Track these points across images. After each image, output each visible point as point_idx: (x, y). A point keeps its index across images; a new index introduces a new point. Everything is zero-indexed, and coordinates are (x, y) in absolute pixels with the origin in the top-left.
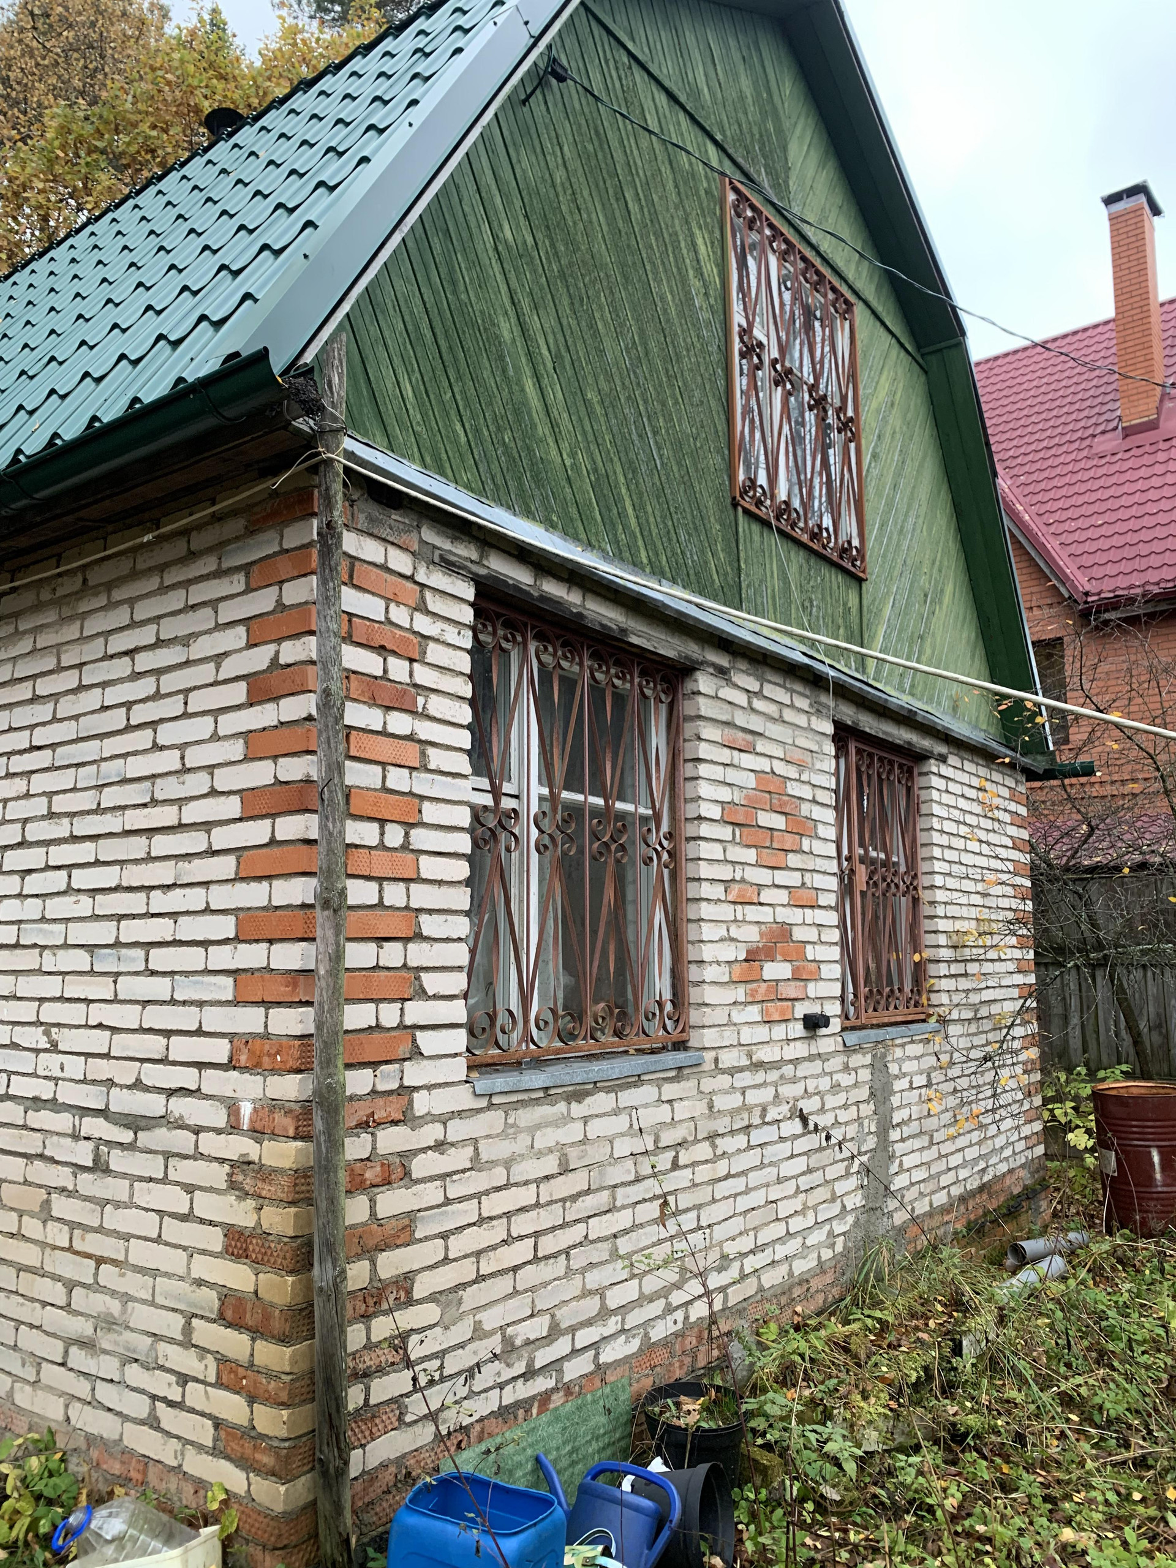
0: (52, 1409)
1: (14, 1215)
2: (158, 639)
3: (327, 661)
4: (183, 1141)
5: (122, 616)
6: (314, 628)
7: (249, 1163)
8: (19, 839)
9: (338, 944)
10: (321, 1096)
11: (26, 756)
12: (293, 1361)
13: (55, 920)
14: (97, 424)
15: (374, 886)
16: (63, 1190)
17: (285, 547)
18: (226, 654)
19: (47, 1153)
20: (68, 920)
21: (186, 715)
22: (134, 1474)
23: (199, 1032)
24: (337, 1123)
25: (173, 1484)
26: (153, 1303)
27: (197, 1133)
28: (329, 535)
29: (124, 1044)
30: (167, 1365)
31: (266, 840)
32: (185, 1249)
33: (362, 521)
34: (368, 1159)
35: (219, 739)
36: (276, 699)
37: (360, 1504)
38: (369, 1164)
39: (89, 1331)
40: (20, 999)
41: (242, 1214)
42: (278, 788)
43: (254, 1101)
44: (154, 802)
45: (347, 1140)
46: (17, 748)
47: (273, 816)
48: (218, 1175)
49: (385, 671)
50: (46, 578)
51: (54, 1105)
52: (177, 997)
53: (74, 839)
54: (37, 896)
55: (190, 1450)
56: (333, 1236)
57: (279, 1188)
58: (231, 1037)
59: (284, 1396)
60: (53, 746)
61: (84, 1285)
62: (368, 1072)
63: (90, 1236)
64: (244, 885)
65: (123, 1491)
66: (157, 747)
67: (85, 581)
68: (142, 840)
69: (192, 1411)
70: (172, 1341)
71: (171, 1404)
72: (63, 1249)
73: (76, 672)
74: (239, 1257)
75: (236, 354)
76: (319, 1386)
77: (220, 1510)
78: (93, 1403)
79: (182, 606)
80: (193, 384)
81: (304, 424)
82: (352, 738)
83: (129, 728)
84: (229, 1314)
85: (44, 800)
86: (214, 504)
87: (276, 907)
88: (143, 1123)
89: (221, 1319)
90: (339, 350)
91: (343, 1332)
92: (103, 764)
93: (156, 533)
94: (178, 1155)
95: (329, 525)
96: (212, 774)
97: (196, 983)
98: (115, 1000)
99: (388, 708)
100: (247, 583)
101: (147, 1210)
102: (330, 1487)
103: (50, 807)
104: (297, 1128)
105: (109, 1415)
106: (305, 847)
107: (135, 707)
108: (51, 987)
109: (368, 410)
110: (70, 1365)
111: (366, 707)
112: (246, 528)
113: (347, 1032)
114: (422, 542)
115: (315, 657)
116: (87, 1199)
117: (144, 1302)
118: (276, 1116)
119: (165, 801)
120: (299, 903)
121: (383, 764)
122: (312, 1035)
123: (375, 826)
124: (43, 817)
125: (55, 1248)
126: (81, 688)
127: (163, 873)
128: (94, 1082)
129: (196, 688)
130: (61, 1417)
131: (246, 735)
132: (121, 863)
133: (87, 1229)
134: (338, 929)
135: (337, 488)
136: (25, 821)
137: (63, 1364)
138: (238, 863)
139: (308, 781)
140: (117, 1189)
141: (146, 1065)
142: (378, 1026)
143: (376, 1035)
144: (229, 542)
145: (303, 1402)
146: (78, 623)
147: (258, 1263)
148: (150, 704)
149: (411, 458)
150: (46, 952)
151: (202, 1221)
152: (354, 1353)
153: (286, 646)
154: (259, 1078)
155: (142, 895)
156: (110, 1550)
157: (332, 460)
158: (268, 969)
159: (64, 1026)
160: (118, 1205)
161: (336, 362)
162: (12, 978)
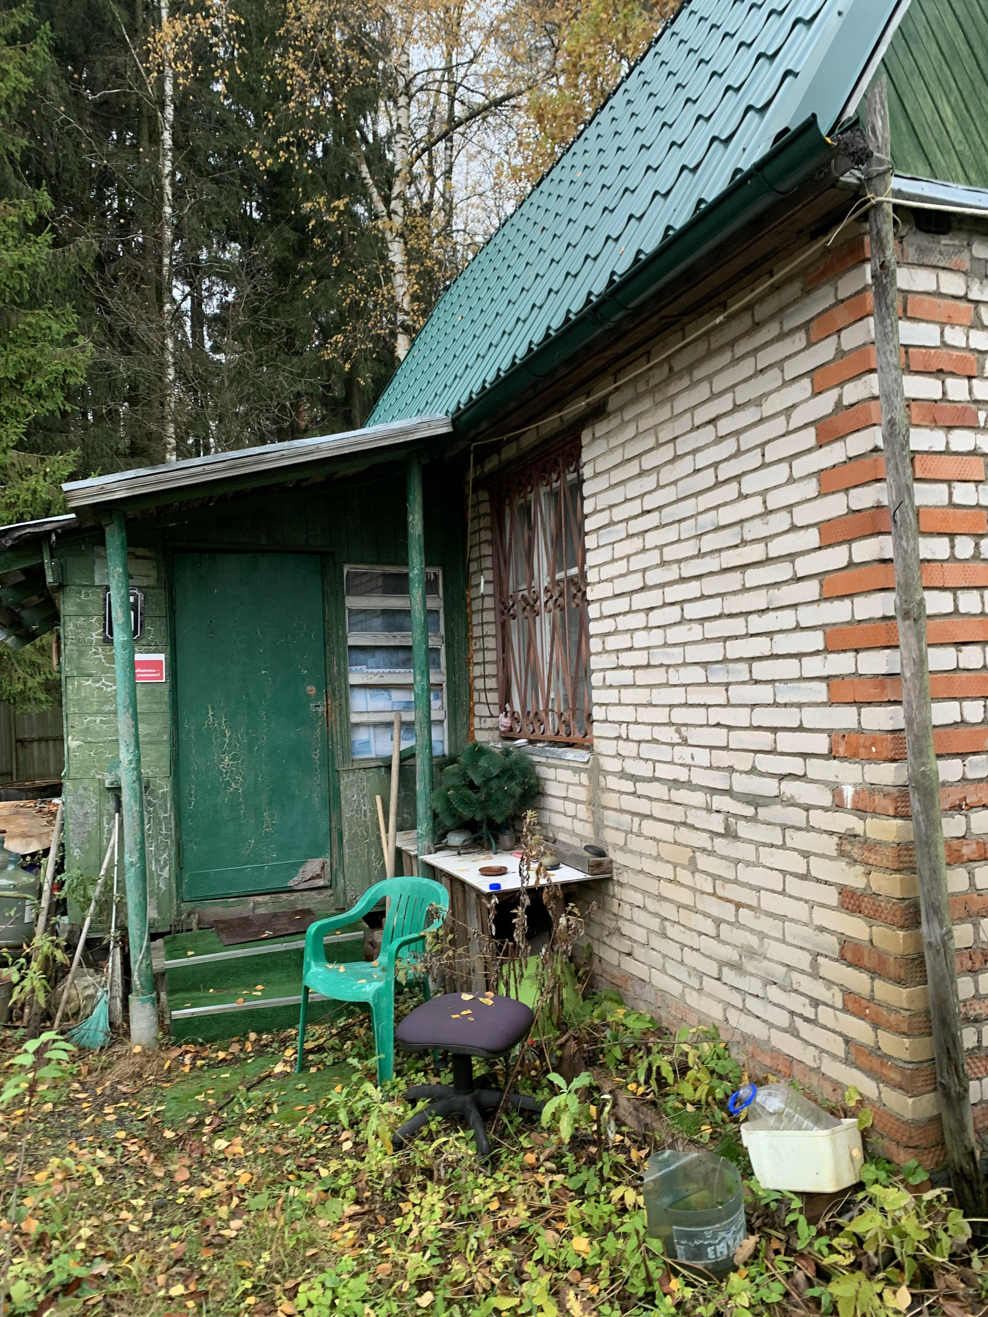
0: (715, 1012)
1: (670, 867)
2: (735, 405)
3: (888, 395)
4: (796, 816)
5: (703, 392)
6: (873, 367)
7: (855, 836)
8: (641, 585)
9: (920, 650)
10: (916, 781)
11: (640, 519)
12: (910, 1000)
13: (675, 645)
14: (671, 232)
15: (949, 595)
16: (704, 850)
17: (840, 297)
18: (794, 406)
19: (689, 821)
20: (685, 643)
21: (764, 465)
22: (781, 1067)
23: (800, 729)
24: (933, 805)
25: (814, 1081)
26: (784, 941)
27: (807, 810)
28: (884, 273)
29: (740, 739)
30: (800, 990)
31: (845, 564)
32: (806, 902)
33: (912, 254)
34: (963, 837)
35: (795, 481)
36: (843, 437)
37: (981, 1126)
38: (965, 841)
39: (736, 957)
40: (655, 706)
41: (854, 878)
42: (851, 516)
43: (854, 785)
44: (744, 543)
45: (944, 821)
46: (633, 514)
47: (849, 542)
48: (830, 845)
49: (944, 393)
50: (641, 374)
51: (688, 785)
52: (779, 700)
53: (683, 580)
54: (659, 627)
55: (826, 1058)
56: (938, 900)
57: (887, 857)
58: (830, 732)
59: (904, 1027)
60: (659, 508)
61: (728, 922)
62: (958, 761)
63: (729, 886)
64: (828, 604)
65: (775, 1079)
66: (742, 496)
67: (671, 369)
68: (737, 575)
69: (824, 1027)
70: (803, 972)
71: (807, 1020)
72: (709, 894)
73: (671, 445)
74: (853, 911)
75: (786, 130)
76: (935, 1024)
77: (857, 1107)
78: (744, 1010)
79: (752, 372)
80: (750, 171)
81: (850, 177)
82: (917, 462)
83: (718, 484)
84: (849, 956)
85: (657, 552)
86: (772, 276)
87: (859, 621)
88: (761, 801)
89: (842, 958)
90: (880, 93)
91: (953, 982)
92: (700, 517)
93: (726, 314)
94: (792, 827)
95: (882, 266)
96: (791, 512)
97: (794, 688)
98: (728, 705)
99: (950, 428)
100: (808, 339)
101: (772, 869)
102: (954, 1108)
103: (662, 557)
104: (896, 808)
105: (757, 1021)
106: (882, 565)
107: (721, 466)
108: (677, 696)
109: (909, 145)
110: (724, 980)
111: (928, 431)
112: (803, 289)
113: (935, 727)
114: (973, 259)
115: (876, 392)
116: (723, 857)
117: (777, 939)
118: (876, 798)
119: (753, 541)
120: (880, 615)
121: (949, 482)
122: (903, 730)
123: (945, 540)
124: (657, 566)
125: (703, 893)
126: (677, 458)
127: (758, 600)
128: (718, 768)
129: (770, 441)
130: (721, 1017)
131: (819, 474)
132: (722, 595)
133: (726, 881)
134: (919, 637)
135: (888, 228)
136: (644, 570)
137: (719, 979)
138: (821, 586)
139: (879, 507)
140: (746, 851)
141: (759, 755)
142: (962, 721)
143: (962, 729)
144: (788, 306)
145: (921, 1035)
146: (668, 406)
147: (872, 917)
148: (733, 461)
149: (956, 180)
150: (671, 670)
151: (818, 881)
152: (965, 1001)
153: (848, 387)
154: (858, 767)
155: (741, 620)
156: (772, 1121)
157: (880, 203)
158: (856, 674)
159: (691, 725)
160: (748, 864)
161: (878, 106)
162: (648, 690)
